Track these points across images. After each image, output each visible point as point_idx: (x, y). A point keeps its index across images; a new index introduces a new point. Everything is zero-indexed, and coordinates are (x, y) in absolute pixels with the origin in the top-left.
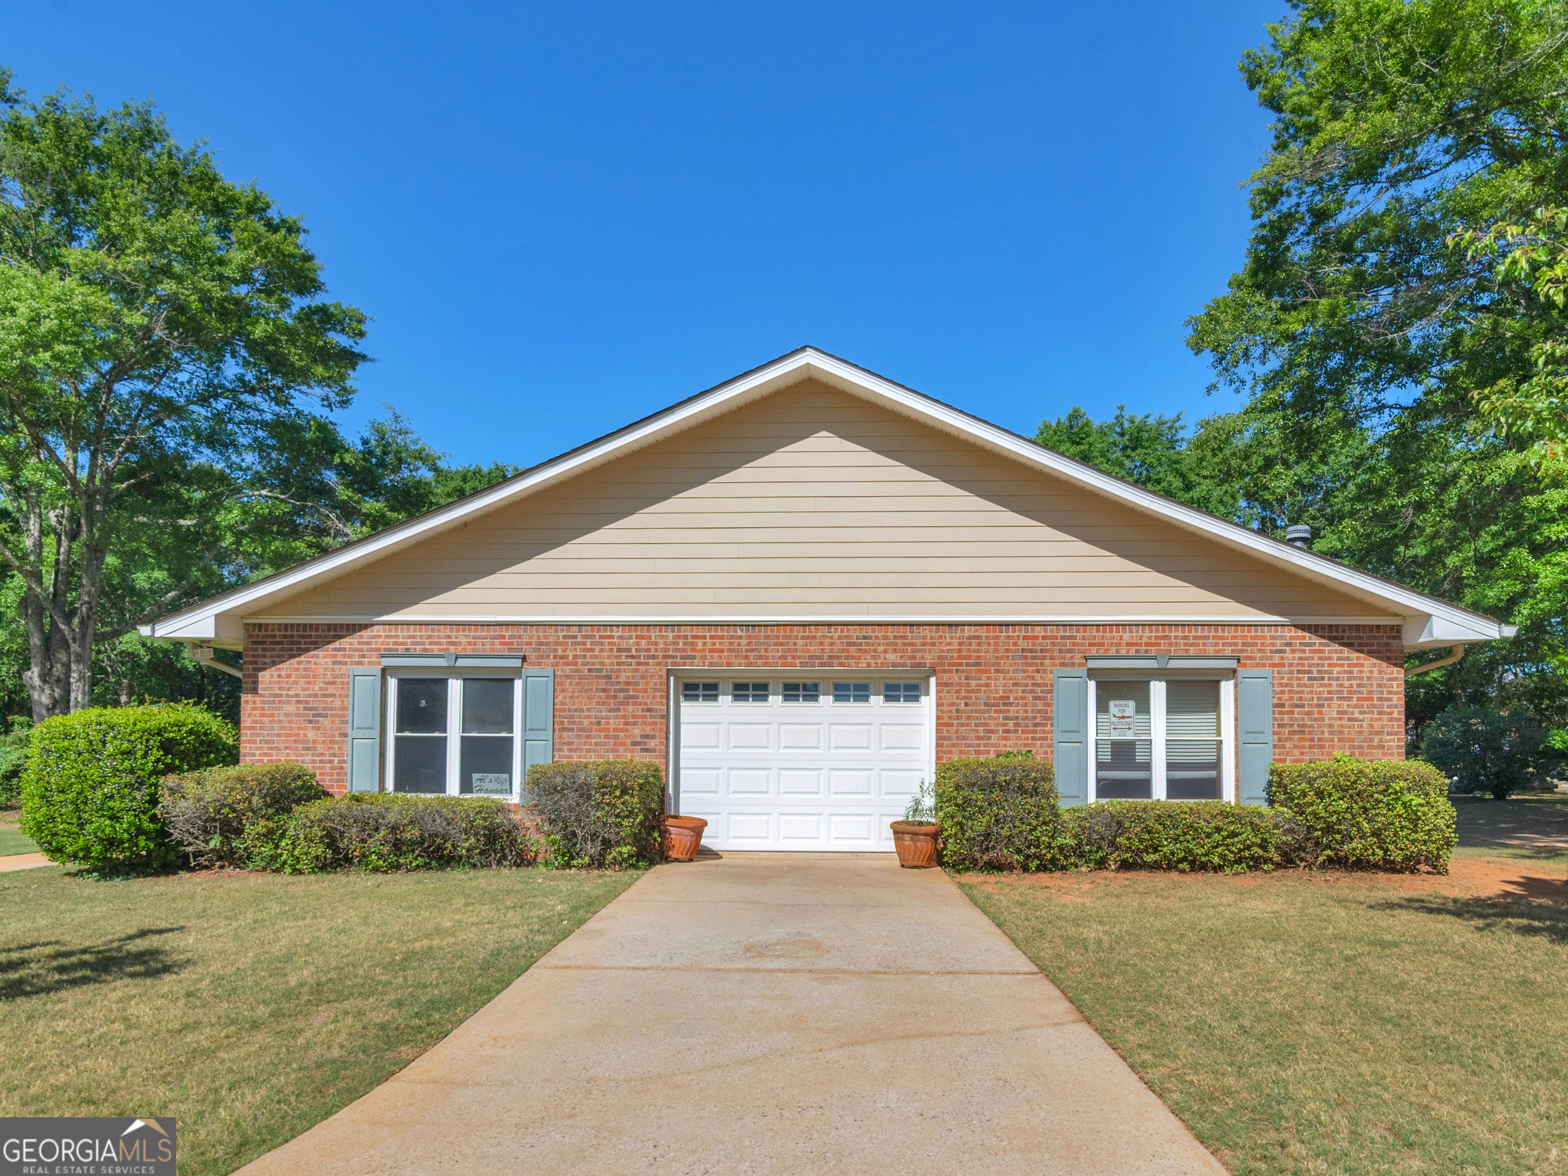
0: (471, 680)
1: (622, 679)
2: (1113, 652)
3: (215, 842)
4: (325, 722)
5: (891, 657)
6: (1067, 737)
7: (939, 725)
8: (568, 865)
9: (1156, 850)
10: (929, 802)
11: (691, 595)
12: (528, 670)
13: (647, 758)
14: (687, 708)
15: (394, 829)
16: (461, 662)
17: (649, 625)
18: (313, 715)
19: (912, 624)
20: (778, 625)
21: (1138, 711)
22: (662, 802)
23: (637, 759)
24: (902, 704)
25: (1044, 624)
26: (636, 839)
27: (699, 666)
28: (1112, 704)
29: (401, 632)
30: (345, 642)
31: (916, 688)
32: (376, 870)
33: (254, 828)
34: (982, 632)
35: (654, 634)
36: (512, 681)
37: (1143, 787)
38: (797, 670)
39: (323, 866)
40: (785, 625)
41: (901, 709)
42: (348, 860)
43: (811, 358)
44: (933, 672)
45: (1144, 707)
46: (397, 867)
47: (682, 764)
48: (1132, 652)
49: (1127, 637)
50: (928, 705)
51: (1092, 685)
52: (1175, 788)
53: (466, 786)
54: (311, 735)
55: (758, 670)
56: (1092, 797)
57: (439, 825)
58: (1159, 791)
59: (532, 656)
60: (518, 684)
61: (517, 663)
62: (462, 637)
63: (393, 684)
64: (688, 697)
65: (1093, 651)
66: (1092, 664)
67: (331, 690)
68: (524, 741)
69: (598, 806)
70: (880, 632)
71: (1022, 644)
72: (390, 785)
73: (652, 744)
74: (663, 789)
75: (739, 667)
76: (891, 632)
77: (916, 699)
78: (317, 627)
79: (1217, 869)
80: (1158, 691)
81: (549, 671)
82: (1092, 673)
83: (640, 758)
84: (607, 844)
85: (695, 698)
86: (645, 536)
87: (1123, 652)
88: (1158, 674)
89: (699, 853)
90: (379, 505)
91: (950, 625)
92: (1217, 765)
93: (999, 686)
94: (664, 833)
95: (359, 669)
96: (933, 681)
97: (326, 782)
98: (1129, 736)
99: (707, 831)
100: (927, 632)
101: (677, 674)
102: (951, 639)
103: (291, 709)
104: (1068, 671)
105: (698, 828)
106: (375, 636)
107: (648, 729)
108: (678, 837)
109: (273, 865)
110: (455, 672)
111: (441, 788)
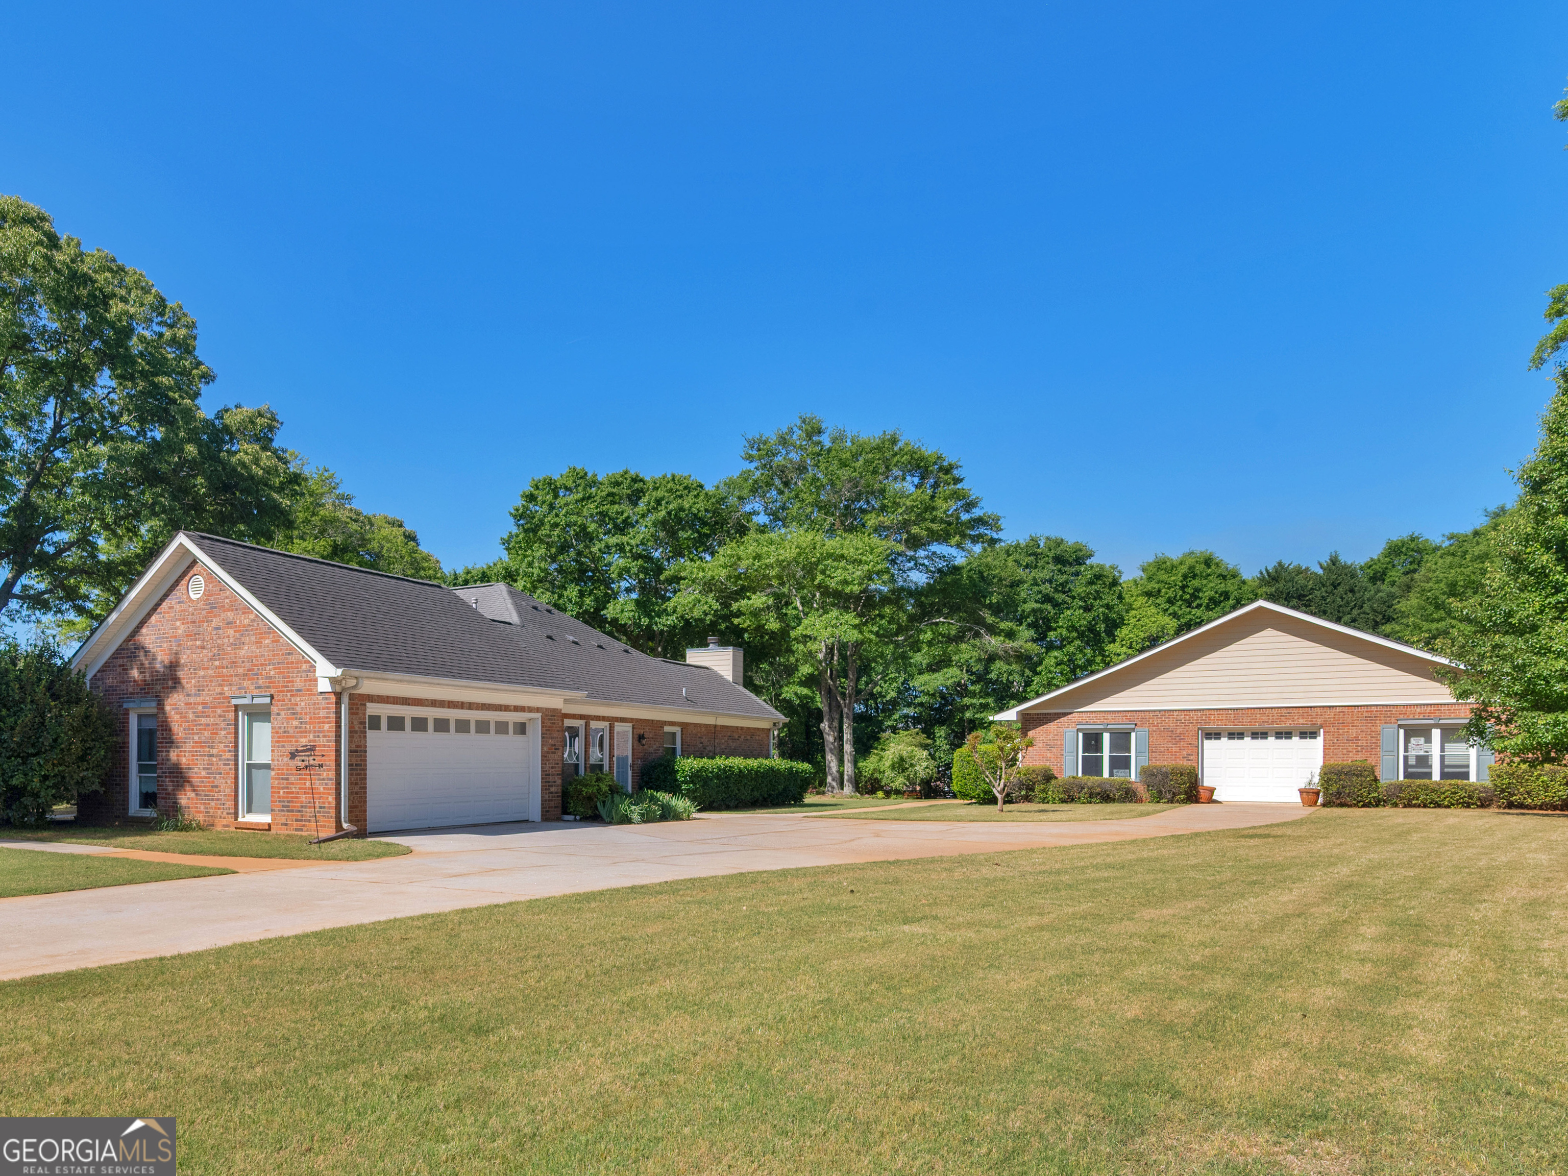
0: (1114, 734)
1: (1178, 732)
2: (1411, 717)
3: (1023, 793)
4: (1054, 750)
5: (1301, 721)
6: (1387, 754)
7: (1325, 749)
8: (1158, 802)
9: (1417, 799)
10: (1316, 779)
11: (1208, 698)
12: (1137, 729)
13: (1189, 763)
14: (1206, 742)
15: (1090, 788)
16: (1109, 727)
17: (1189, 710)
18: (1050, 747)
19: (1311, 707)
20: (1248, 709)
21: (1426, 742)
22: (1196, 780)
23: (1185, 764)
24: (1308, 740)
25: (1377, 706)
26: (1186, 793)
27: (1212, 726)
28: (1412, 739)
29: (1084, 715)
30: (1062, 720)
31: (1315, 733)
32: (1084, 803)
33: (1037, 788)
34: (1346, 710)
35: (1192, 714)
36: (1130, 733)
37: (1429, 775)
38: (1256, 727)
39: (1063, 801)
40: (1251, 709)
41: (1308, 742)
42: (1073, 800)
43: (1261, 603)
44: (1321, 727)
45: (1428, 740)
46: (1090, 803)
47: (1205, 765)
48: (1421, 717)
49: (1418, 710)
50: (1320, 740)
51: (1402, 732)
52: (1444, 775)
53: (1111, 774)
54: (1049, 755)
55: (1239, 727)
56: (1401, 778)
57: (1108, 787)
58: (1436, 777)
59: (1139, 723)
60: (1133, 735)
61: (1133, 726)
62: (1110, 716)
63: (1081, 735)
64: (1207, 738)
65: (1401, 717)
66: (1400, 722)
67: (1056, 738)
68: (1136, 757)
69: (1171, 780)
70: (1296, 711)
71: (1365, 714)
72: (1080, 774)
73: (1192, 758)
74: (1197, 775)
75: (1231, 726)
76: (1301, 711)
77: (1315, 738)
78: (1050, 714)
79: (1448, 807)
80: (1436, 734)
81: (1147, 729)
82: (1400, 726)
83: (1186, 763)
84: (1174, 795)
85: (1211, 739)
86: (1187, 675)
87: (1417, 717)
88: (1436, 726)
89: (1211, 801)
90: (1010, 624)
91: (1330, 707)
92: (1468, 766)
93: (1353, 732)
94: (1198, 792)
95: (1068, 730)
96: (1322, 730)
97: (1055, 773)
98: (1422, 753)
99: (1216, 793)
100: (1318, 710)
101: (1202, 730)
102: (1330, 714)
103: (1041, 745)
104: (1389, 725)
105: (1212, 791)
106: (1074, 717)
107: (1190, 752)
108: (1203, 794)
109: (1044, 801)
110: (1106, 730)
111: (1102, 776)
